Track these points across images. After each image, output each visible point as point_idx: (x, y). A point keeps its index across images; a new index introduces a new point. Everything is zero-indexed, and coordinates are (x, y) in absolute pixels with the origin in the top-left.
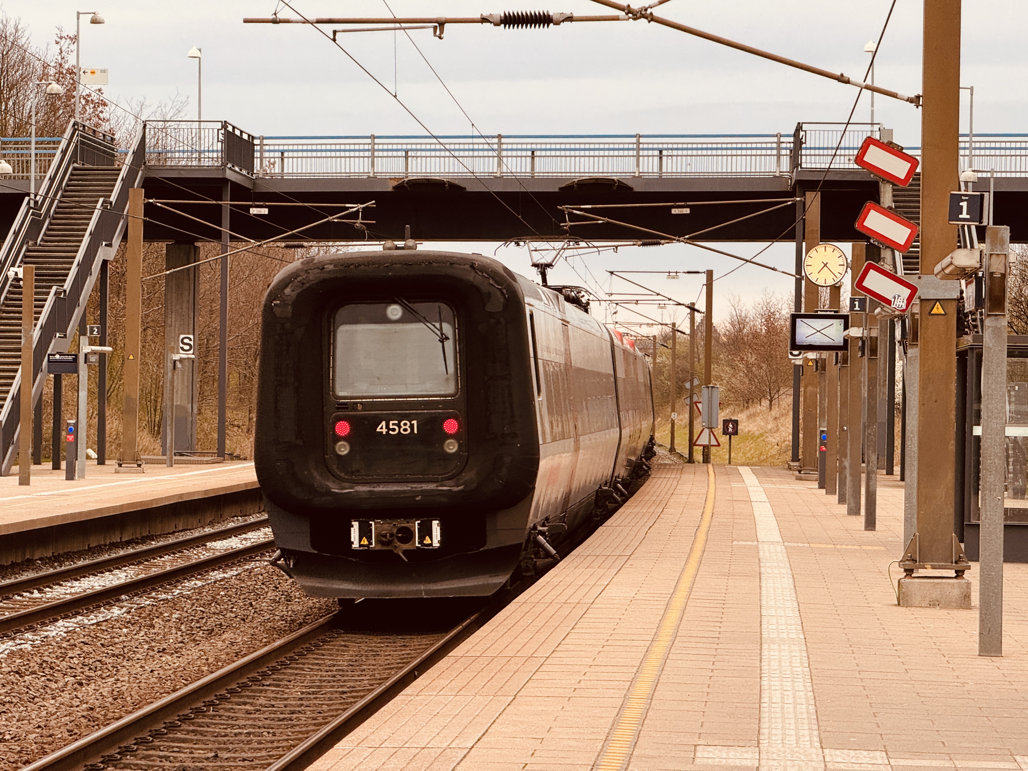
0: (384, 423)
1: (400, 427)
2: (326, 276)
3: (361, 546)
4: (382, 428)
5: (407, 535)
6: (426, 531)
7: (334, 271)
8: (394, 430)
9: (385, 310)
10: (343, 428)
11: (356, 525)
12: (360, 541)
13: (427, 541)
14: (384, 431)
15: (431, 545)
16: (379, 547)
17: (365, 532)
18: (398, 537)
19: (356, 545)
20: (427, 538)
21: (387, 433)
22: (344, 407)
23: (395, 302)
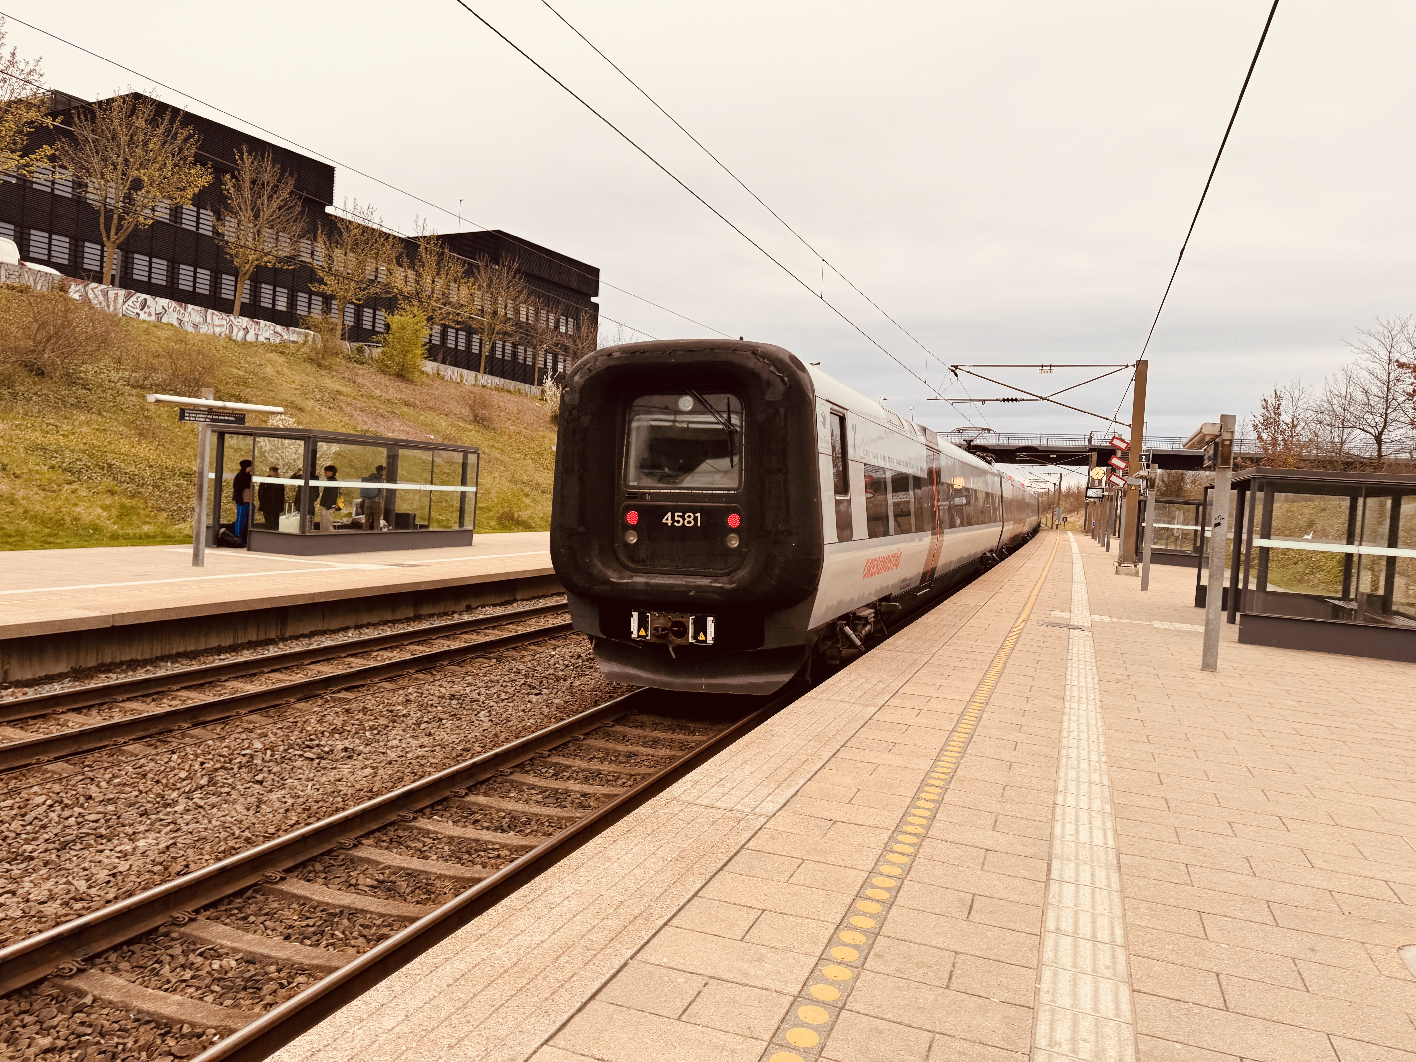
0: (669, 514)
1: (684, 519)
2: (612, 363)
3: (639, 636)
4: (667, 519)
5: (683, 632)
6: (701, 627)
7: (619, 358)
8: (678, 522)
9: (677, 402)
10: (633, 518)
11: (635, 614)
12: (639, 631)
13: (702, 637)
14: (670, 522)
15: (705, 641)
16: (654, 640)
17: (642, 624)
18: (672, 631)
19: (634, 635)
20: (701, 634)
21: (672, 524)
22: (633, 496)
23: (686, 394)
